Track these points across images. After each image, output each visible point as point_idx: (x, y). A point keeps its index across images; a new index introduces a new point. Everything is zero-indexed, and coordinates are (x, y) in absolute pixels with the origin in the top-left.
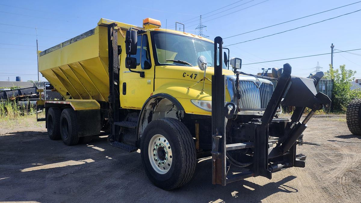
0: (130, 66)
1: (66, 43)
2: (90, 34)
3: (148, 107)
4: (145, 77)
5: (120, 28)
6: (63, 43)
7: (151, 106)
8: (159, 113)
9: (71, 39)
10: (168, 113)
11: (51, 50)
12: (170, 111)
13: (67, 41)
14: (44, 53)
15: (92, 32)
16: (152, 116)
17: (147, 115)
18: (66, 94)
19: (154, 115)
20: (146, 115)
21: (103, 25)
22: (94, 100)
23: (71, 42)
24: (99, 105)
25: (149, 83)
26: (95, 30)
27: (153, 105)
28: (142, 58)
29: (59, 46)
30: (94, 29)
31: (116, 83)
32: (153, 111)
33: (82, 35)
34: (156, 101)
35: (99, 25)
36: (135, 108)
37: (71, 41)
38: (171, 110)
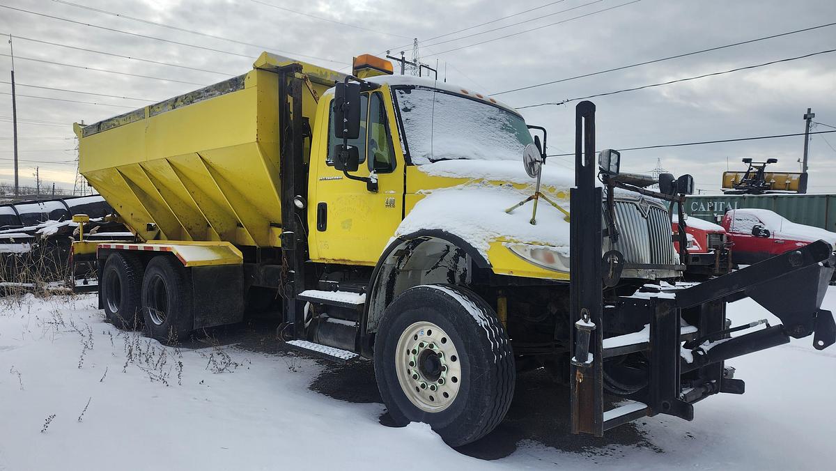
0: (346, 164)
1: (160, 106)
2: (231, 89)
3: (388, 261)
4: (379, 190)
5: (307, 76)
6: (151, 107)
7: (396, 257)
8: (410, 273)
9: (176, 99)
10: (428, 273)
11: (116, 123)
12: (432, 269)
13: (165, 103)
14: (96, 129)
15: (236, 83)
16: (395, 280)
17: (386, 277)
18: (146, 227)
19: (398, 278)
20: (384, 277)
21: (267, 67)
22: (227, 244)
23: (177, 104)
24: (239, 254)
25: (391, 204)
26: (246, 79)
27: (401, 255)
28: (371, 146)
29: (139, 114)
30: (243, 77)
31: (299, 204)
32: (398, 268)
33: (207, 90)
34: (408, 247)
35: (257, 68)
36: (349, 261)
37: (174, 103)
38: (436, 266)
